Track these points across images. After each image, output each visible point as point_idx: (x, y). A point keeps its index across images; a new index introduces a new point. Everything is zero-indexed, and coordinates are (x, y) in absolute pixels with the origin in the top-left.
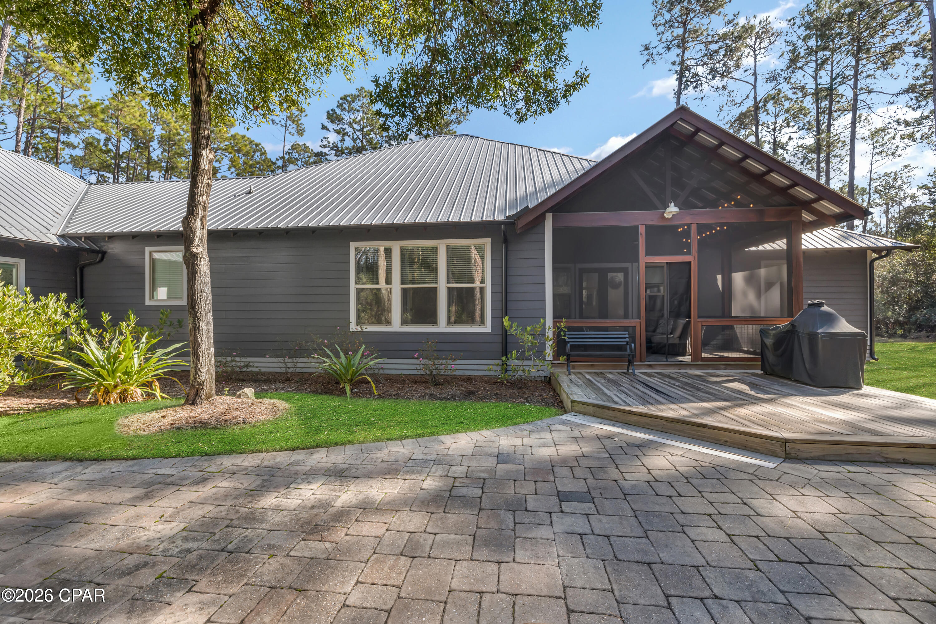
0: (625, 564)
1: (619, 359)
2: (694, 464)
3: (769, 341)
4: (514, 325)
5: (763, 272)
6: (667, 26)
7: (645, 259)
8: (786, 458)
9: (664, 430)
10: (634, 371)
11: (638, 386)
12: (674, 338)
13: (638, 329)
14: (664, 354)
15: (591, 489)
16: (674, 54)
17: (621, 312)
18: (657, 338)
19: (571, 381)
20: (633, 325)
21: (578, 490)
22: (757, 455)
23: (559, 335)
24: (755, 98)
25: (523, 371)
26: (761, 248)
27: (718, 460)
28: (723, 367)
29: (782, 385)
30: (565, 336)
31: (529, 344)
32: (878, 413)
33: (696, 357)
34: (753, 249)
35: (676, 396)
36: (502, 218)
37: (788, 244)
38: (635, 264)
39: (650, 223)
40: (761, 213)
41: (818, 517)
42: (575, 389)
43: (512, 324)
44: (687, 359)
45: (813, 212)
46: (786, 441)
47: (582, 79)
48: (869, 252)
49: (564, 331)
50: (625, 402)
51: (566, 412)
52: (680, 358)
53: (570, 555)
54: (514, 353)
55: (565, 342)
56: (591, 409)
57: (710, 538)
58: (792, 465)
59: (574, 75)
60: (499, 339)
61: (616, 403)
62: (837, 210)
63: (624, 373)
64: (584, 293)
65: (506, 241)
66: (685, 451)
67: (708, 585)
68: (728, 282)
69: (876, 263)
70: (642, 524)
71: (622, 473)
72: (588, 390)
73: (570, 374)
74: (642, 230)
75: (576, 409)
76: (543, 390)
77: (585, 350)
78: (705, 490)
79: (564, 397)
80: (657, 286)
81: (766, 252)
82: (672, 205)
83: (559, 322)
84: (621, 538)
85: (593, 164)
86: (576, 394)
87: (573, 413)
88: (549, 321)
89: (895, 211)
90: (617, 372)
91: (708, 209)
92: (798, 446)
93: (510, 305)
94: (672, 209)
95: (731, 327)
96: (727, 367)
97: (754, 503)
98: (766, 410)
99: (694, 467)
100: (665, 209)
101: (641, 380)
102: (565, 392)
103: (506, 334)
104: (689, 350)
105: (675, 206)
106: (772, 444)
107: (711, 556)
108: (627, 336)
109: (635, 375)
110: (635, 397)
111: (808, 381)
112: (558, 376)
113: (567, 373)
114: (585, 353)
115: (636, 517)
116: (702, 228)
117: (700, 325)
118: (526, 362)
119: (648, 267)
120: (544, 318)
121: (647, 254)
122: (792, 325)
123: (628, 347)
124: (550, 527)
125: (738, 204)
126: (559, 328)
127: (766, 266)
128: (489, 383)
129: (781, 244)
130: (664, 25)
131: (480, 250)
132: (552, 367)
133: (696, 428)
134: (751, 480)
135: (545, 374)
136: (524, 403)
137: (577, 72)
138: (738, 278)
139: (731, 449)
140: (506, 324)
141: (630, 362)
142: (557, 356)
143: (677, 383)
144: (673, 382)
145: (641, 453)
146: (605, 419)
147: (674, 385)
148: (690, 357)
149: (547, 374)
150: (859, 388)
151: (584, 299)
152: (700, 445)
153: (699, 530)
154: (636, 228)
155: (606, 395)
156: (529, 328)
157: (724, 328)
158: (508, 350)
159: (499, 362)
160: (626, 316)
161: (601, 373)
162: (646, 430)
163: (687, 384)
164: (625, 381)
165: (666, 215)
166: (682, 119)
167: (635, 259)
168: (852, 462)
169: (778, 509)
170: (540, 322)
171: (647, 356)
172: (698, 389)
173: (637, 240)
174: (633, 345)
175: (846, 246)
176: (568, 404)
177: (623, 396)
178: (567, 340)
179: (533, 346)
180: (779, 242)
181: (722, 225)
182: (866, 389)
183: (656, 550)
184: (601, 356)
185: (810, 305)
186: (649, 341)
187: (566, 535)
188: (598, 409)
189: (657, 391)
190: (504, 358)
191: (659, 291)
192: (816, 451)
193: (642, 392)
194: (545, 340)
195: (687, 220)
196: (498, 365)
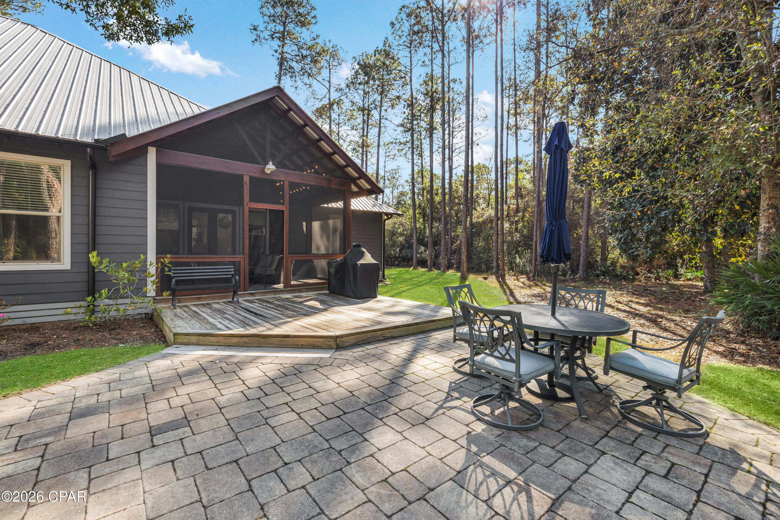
0: (215, 470)
1: (226, 290)
2: (280, 367)
3: (332, 270)
4: (106, 261)
5: (331, 222)
6: (271, 18)
7: (249, 205)
8: (337, 349)
9: (259, 345)
10: (238, 300)
11: (240, 312)
12: (272, 270)
13: (242, 264)
14: (264, 283)
15: (187, 414)
16: (276, 43)
17: (230, 249)
18: (258, 271)
19: (176, 315)
20: (238, 260)
21: (173, 419)
22: (321, 350)
23: (163, 270)
24: (329, 99)
25: (117, 310)
26: (330, 205)
27: (296, 360)
28: (305, 290)
29: (339, 299)
30: (169, 271)
31: (126, 281)
32: (383, 311)
33: (287, 284)
34: (326, 205)
35: (270, 316)
36: (89, 140)
37: (344, 204)
38: (241, 208)
39: (253, 175)
40: (329, 181)
41: (350, 383)
42: (179, 322)
43: (101, 259)
44: (281, 286)
45: (357, 185)
46: (337, 337)
47: (185, 26)
48: (383, 215)
49: (168, 267)
50: (228, 327)
51: (168, 346)
52: (276, 286)
53: (158, 486)
54: (104, 292)
55: (170, 278)
56: (195, 339)
57: (285, 421)
58: (340, 352)
59: (177, 18)
60: (84, 277)
61: (220, 329)
62: (369, 187)
63: (229, 302)
64: (194, 230)
65: (93, 166)
66: (273, 358)
67: (281, 457)
68: (309, 228)
69: (387, 222)
70: (234, 429)
71: (219, 390)
72: (193, 321)
73: (175, 308)
74: (246, 179)
75: (179, 341)
76: (143, 327)
77: (193, 284)
78: (286, 385)
79: (167, 332)
80: (259, 228)
81: (333, 208)
82: (271, 163)
83: (163, 258)
84: (213, 449)
85: (203, 110)
86: (179, 327)
87: (175, 346)
88: (151, 256)
89: (396, 193)
90: (223, 302)
91: (297, 172)
92: (343, 339)
93: (99, 240)
94: (270, 167)
95: (311, 261)
96: (308, 290)
97: (316, 385)
98: (328, 318)
99: (279, 370)
100: (265, 165)
101: (244, 307)
102: (168, 327)
103: (94, 273)
104: (282, 280)
105: (273, 164)
106: (329, 341)
107: (284, 434)
108: (233, 270)
109: (238, 303)
110: (237, 322)
111: (353, 296)
112: (161, 311)
113: (172, 307)
114: (192, 287)
115: (229, 425)
116: (293, 185)
117: (290, 259)
118: (120, 301)
119: (251, 211)
120: (145, 253)
121: (251, 200)
122: (345, 259)
123: (233, 279)
124: (138, 466)
125: (316, 172)
126: (162, 263)
127: (332, 219)
128: (67, 329)
129: (339, 205)
130: (269, 17)
131: (56, 171)
132: (154, 303)
133: (282, 339)
134: (315, 370)
135: (144, 311)
136: (116, 345)
137: (180, 17)
138: (316, 225)
139: (305, 350)
140: (92, 260)
141: (235, 293)
142: (159, 292)
143: (272, 306)
144: (269, 305)
145: (238, 369)
146: (208, 345)
147: (270, 307)
148: (282, 285)
149: (149, 311)
150: (375, 297)
151: (194, 235)
152: (285, 351)
153: (278, 418)
154: (241, 177)
155: (211, 323)
156: (125, 265)
157: (307, 261)
158: (96, 288)
159: (83, 304)
160: (234, 252)
161: (208, 304)
162: (244, 348)
163: (279, 306)
164: (229, 309)
165: (266, 170)
166: (278, 96)
167: (240, 203)
168: (369, 343)
169: (331, 385)
170: (140, 257)
171: (250, 286)
172: (287, 309)
173: (242, 187)
174: (237, 277)
175: (373, 210)
176: (170, 337)
177: (226, 323)
178: (172, 275)
179: (130, 283)
180: (340, 203)
181: (306, 185)
182: (379, 297)
183: (243, 447)
184: (209, 288)
185: (354, 246)
186: (251, 273)
187: (156, 468)
188: (201, 337)
189: (256, 314)
190: (89, 299)
191: (262, 232)
192: (352, 340)
193: (243, 316)
194: (147, 277)
195: (282, 177)
196: (80, 307)
